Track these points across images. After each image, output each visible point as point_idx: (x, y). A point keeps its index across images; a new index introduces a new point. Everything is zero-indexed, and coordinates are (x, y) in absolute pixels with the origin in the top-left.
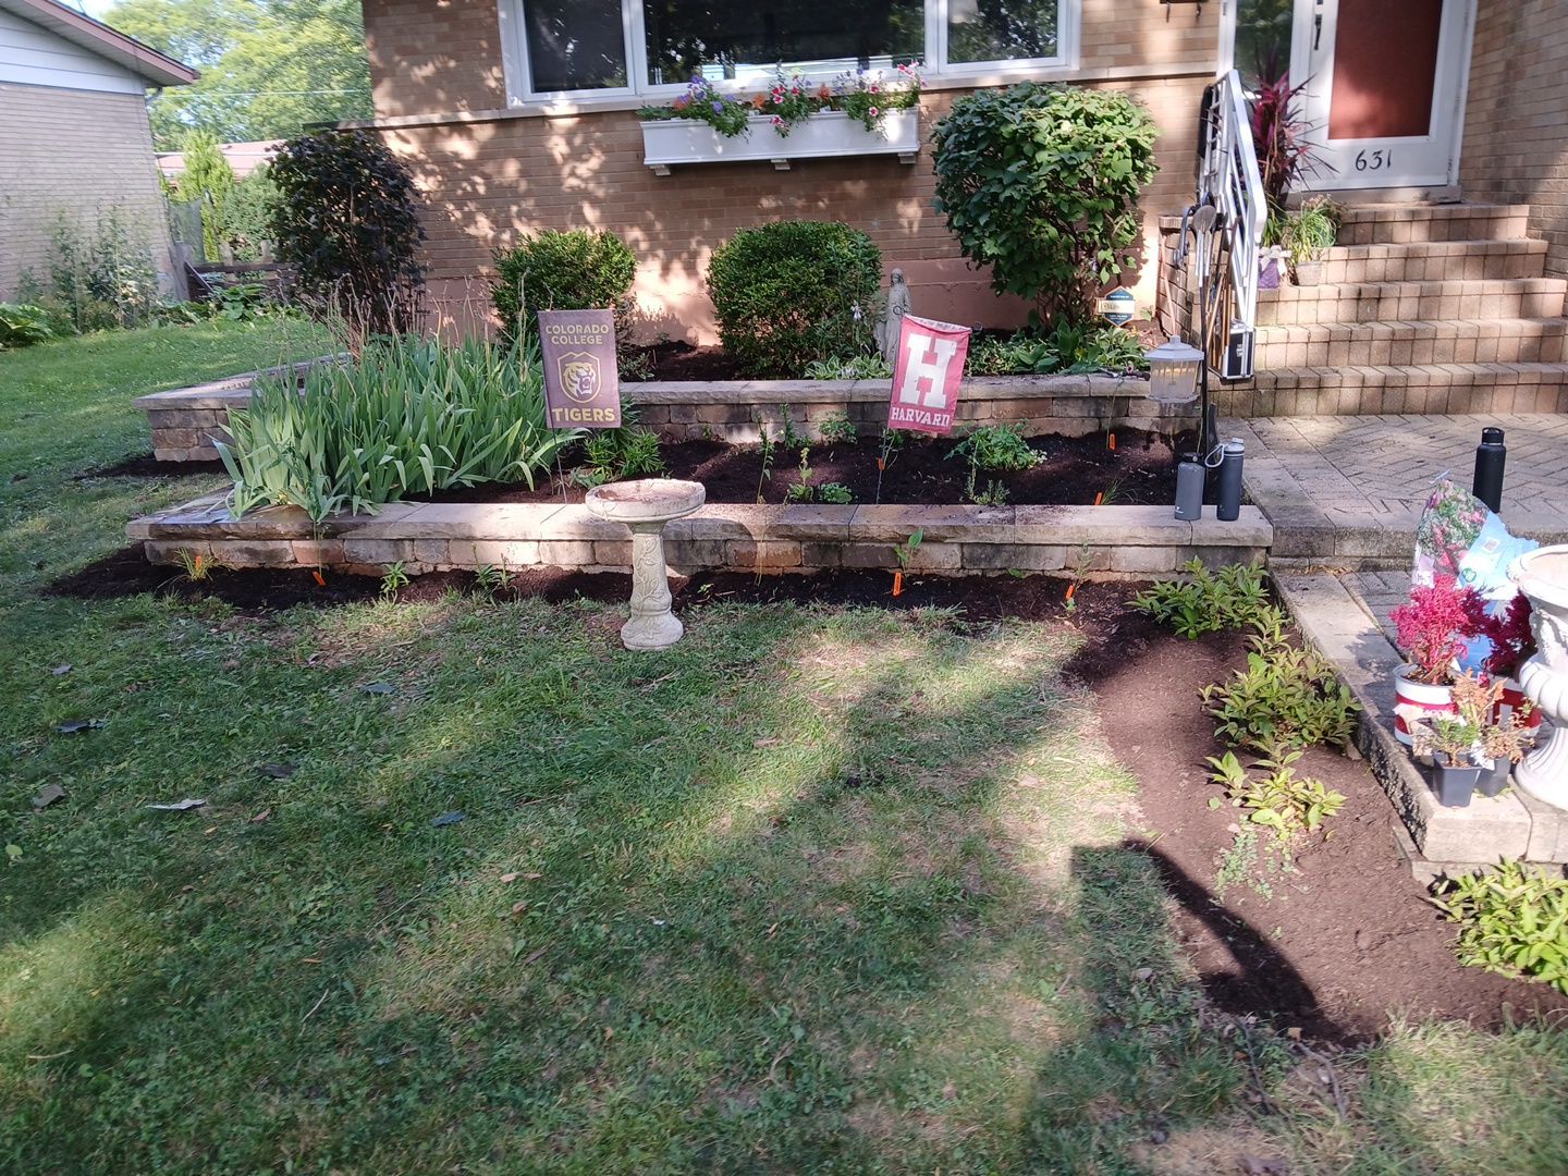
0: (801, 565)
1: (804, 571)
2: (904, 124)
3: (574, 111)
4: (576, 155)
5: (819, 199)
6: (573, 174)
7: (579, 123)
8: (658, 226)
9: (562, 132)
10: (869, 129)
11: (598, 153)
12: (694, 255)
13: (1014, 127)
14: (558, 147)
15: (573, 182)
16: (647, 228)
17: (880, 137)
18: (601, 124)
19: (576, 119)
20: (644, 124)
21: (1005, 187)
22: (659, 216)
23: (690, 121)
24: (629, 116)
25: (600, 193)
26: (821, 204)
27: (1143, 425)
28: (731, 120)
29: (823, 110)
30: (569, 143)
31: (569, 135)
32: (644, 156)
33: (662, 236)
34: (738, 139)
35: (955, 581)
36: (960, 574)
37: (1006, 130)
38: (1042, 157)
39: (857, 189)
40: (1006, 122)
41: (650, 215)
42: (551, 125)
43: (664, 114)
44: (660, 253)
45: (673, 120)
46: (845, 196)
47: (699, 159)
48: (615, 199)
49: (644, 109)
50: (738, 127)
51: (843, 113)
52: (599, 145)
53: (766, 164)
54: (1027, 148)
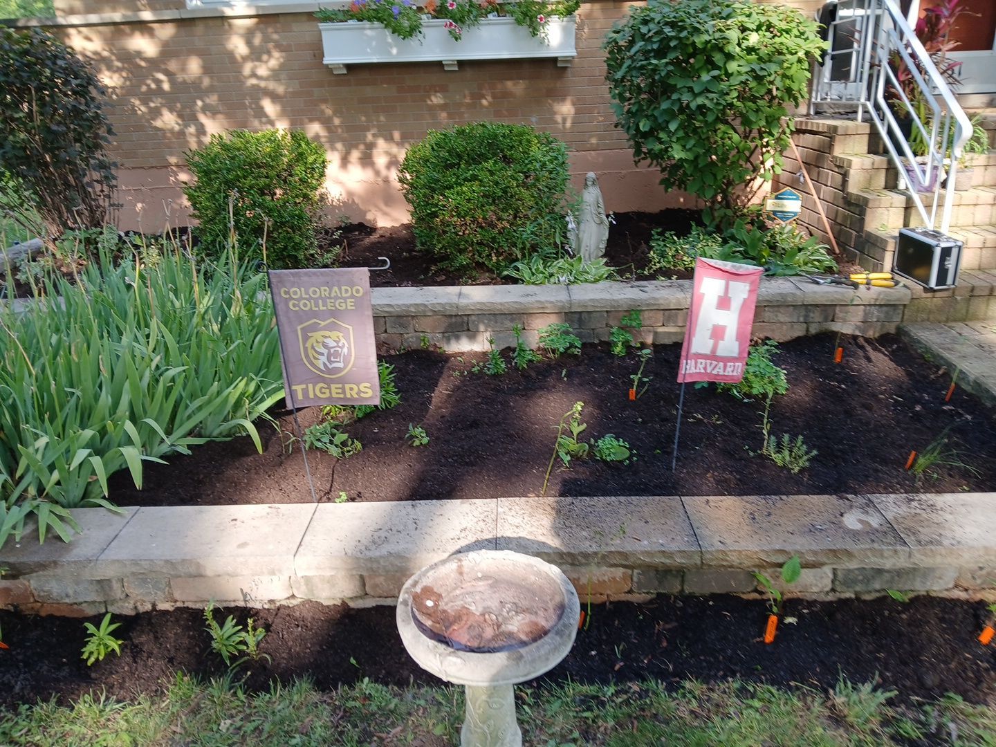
0: (630, 592)
1: (636, 598)
2: (565, 30)
3: (252, 12)
4: (256, 54)
5: (483, 97)
6: (254, 75)
7: (258, 23)
8: (337, 121)
9: (242, 31)
10: (534, 35)
11: (276, 54)
12: (371, 146)
13: (706, 38)
14: (238, 46)
15: (254, 81)
16: (326, 122)
17: (542, 42)
18: (278, 25)
19: (254, 21)
20: (322, 26)
22: (337, 112)
23: (366, 24)
24: (304, 18)
25: (281, 89)
26: (484, 102)
28: (406, 24)
29: (490, 16)
30: (249, 43)
31: (248, 36)
32: (323, 56)
33: (340, 130)
34: (413, 42)
35: (827, 605)
36: (831, 598)
39: (516, 87)
41: (329, 112)
42: (230, 25)
43: (341, 16)
44: (339, 146)
45: (350, 22)
46: (506, 95)
47: (375, 60)
48: (295, 95)
49: (321, 11)
50: (413, 30)
51: (509, 19)
52: (279, 47)
53: (439, 64)
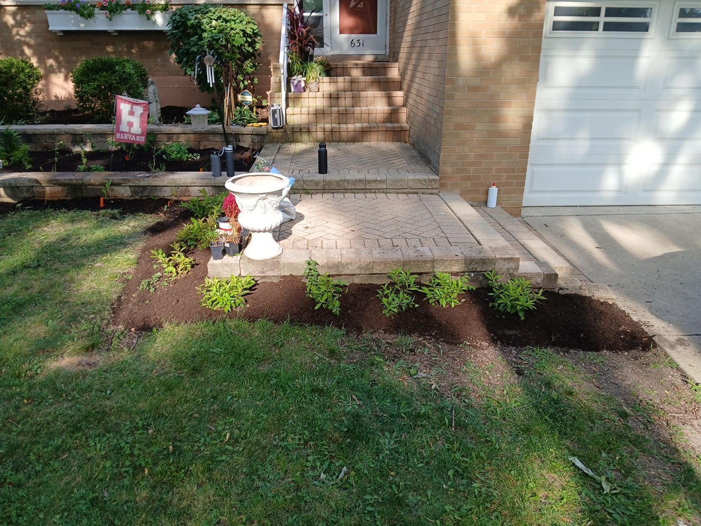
0: (66, 196)
1: (68, 198)
2: (164, 17)
3: (14, 4)
4: (19, 24)
5: (133, 48)
6: (18, 34)
7: (17, 9)
8: (61, 59)
9: (10, 13)
10: (148, 19)
11: (29, 25)
13: (192, 22)
14: (10, 20)
15: (18, 37)
16: (56, 59)
17: (155, 23)
18: (29, 11)
19: (16, 8)
20: (47, 12)
21: (192, 46)
22: (61, 53)
23: (68, 12)
24: (39, 8)
25: (32, 42)
26: (133, 51)
27: (246, 145)
28: (86, 12)
29: (128, 10)
30: (14, 18)
31: (14, 15)
32: (48, 26)
33: (63, 63)
34: (91, 21)
35: (128, 201)
36: (131, 198)
37: (189, 23)
38: (205, 35)
39: (149, 44)
40: (189, 20)
41: (57, 53)
42: (5, 10)
43: (56, 7)
44: (63, 70)
45: (61, 11)
46: (144, 48)
47: (74, 28)
48: (39, 45)
49: (46, 5)
50: (90, 15)
51: (136, 12)
52: (29, 21)
53: (107, 32)
54: (199, 31)
